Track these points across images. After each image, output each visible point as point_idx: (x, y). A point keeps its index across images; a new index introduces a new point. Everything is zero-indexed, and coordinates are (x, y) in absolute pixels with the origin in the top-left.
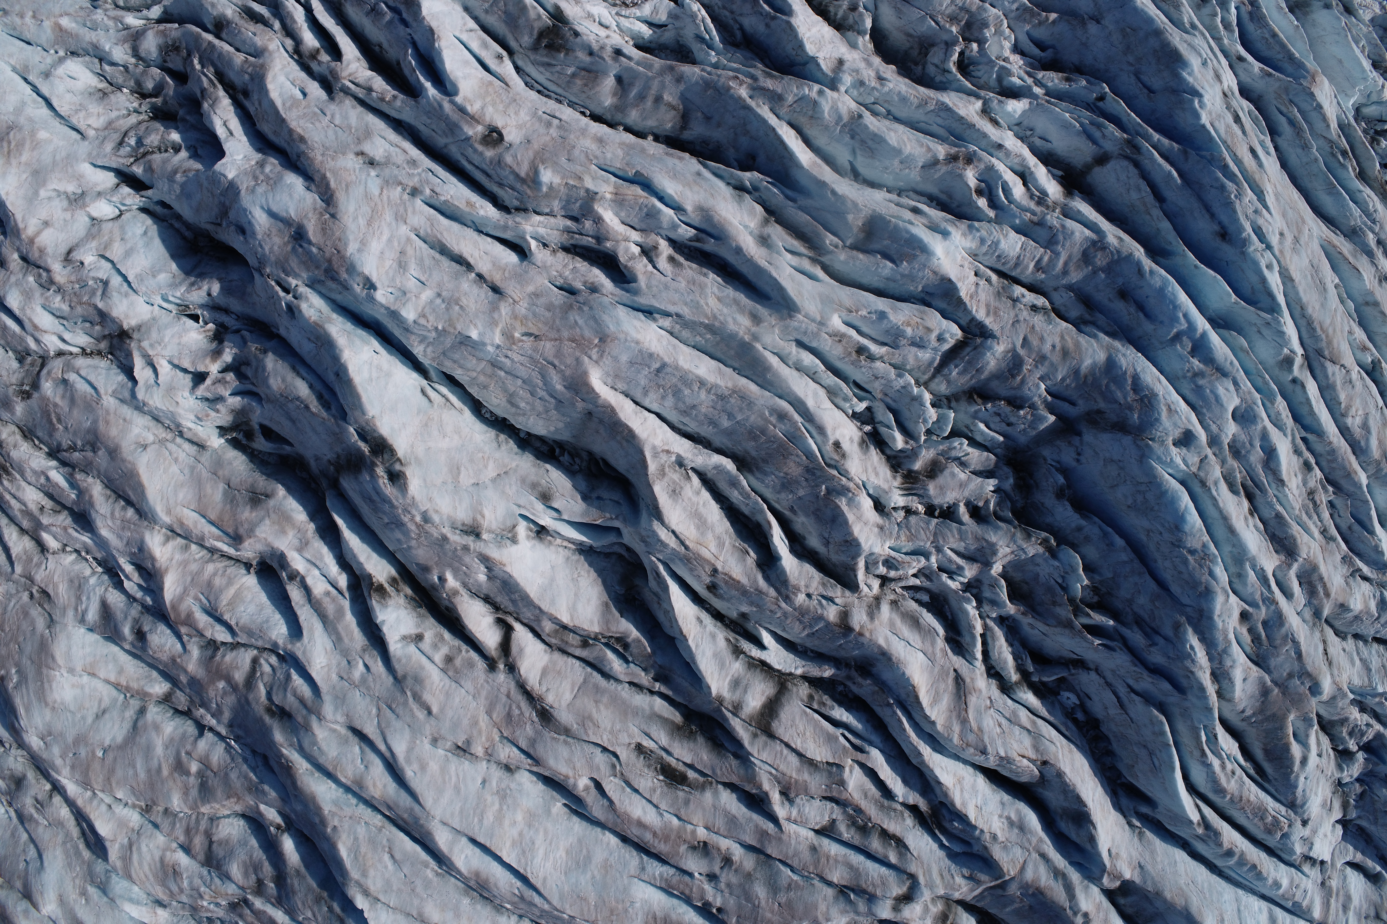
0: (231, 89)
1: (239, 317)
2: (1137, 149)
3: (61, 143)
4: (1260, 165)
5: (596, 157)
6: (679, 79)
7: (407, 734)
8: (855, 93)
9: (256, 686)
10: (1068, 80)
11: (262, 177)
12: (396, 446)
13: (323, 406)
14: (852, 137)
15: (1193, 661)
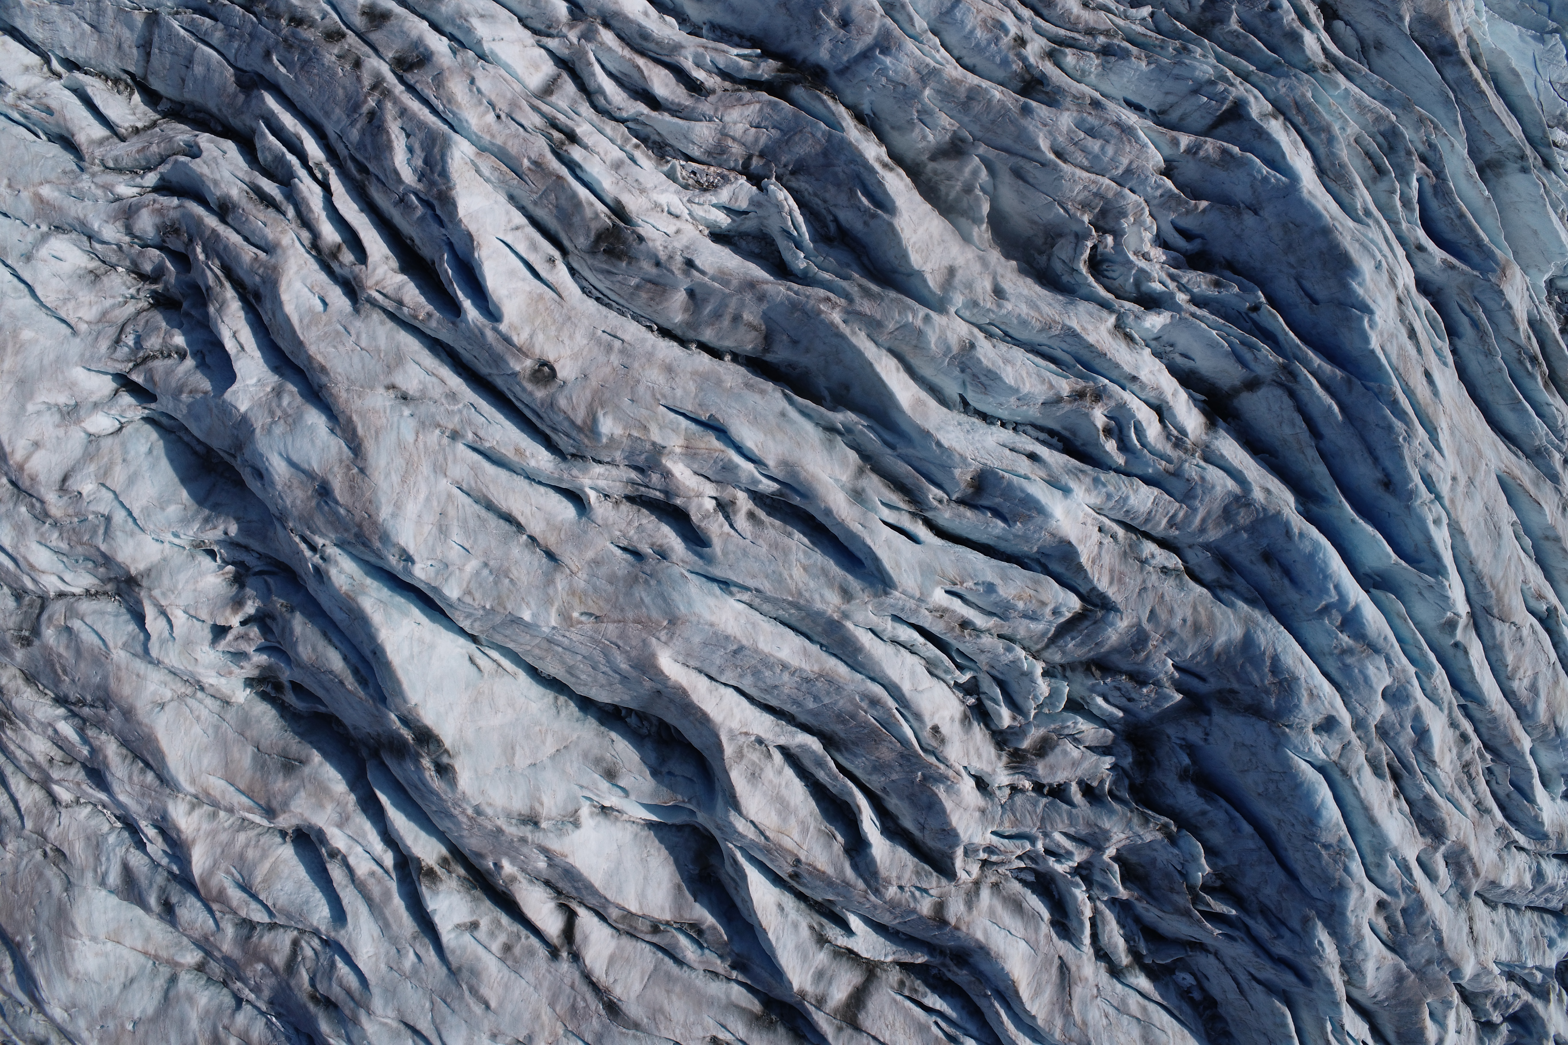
0: (239, 286)
1: (260, 556)
2: (1293, 375)
3: (49, 343)
4: (1435, 393)
5: (664, 396)
6: (761, 298)
7: (464, 1031)
8: (967, 314)
9: (298, 972)
10: (1217, 284)
11: (279, 413)
12: (442, 737)
13: (360, 683)
14: (963, 371)
15: (1321, 957)
